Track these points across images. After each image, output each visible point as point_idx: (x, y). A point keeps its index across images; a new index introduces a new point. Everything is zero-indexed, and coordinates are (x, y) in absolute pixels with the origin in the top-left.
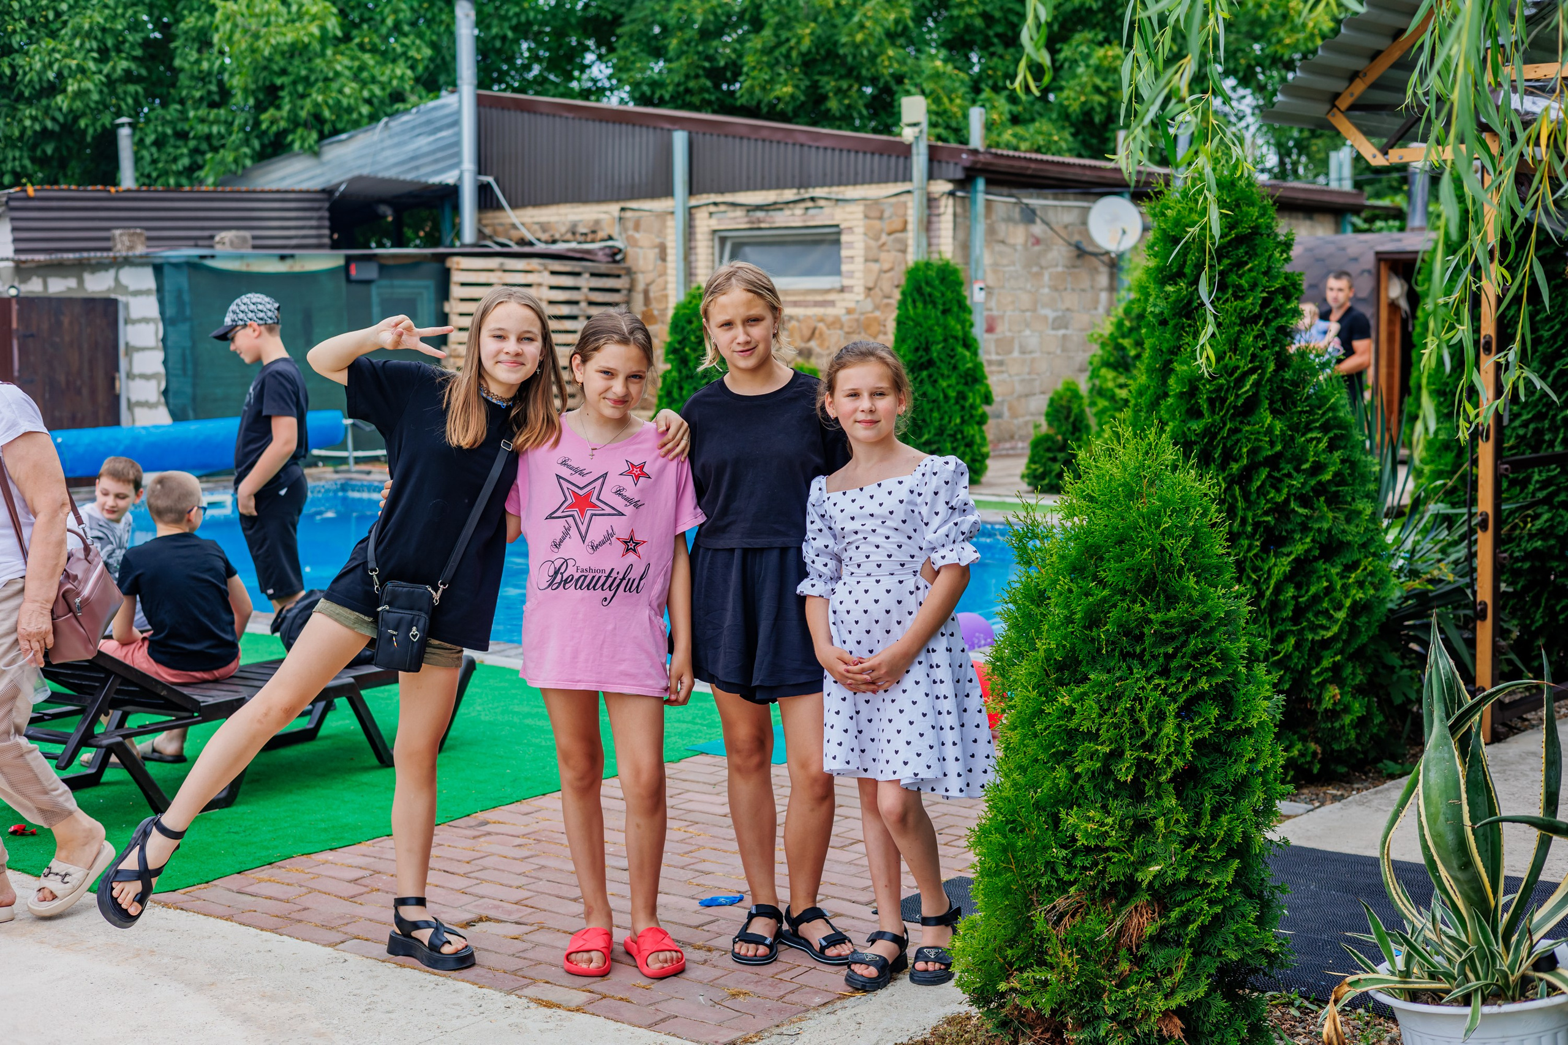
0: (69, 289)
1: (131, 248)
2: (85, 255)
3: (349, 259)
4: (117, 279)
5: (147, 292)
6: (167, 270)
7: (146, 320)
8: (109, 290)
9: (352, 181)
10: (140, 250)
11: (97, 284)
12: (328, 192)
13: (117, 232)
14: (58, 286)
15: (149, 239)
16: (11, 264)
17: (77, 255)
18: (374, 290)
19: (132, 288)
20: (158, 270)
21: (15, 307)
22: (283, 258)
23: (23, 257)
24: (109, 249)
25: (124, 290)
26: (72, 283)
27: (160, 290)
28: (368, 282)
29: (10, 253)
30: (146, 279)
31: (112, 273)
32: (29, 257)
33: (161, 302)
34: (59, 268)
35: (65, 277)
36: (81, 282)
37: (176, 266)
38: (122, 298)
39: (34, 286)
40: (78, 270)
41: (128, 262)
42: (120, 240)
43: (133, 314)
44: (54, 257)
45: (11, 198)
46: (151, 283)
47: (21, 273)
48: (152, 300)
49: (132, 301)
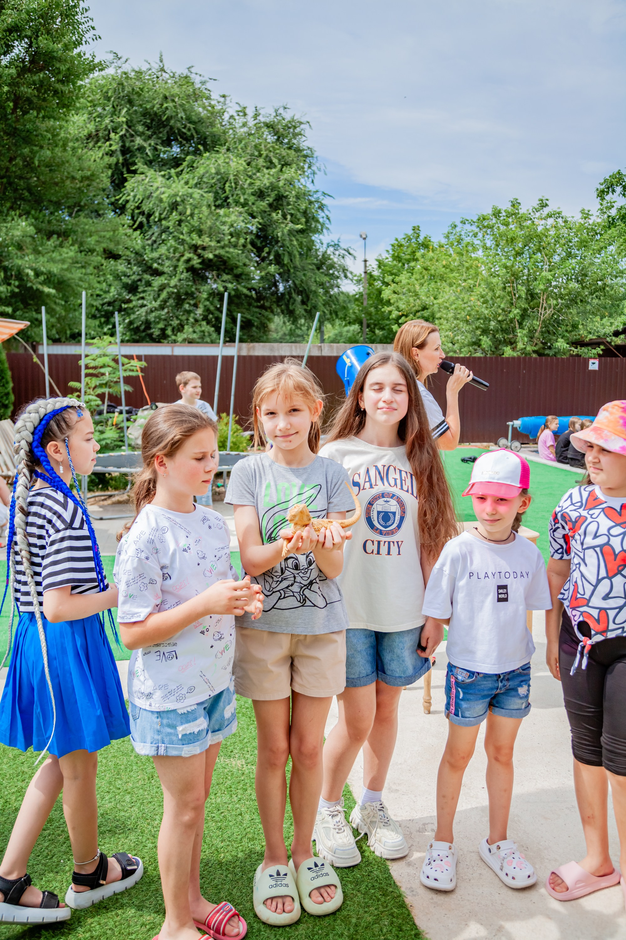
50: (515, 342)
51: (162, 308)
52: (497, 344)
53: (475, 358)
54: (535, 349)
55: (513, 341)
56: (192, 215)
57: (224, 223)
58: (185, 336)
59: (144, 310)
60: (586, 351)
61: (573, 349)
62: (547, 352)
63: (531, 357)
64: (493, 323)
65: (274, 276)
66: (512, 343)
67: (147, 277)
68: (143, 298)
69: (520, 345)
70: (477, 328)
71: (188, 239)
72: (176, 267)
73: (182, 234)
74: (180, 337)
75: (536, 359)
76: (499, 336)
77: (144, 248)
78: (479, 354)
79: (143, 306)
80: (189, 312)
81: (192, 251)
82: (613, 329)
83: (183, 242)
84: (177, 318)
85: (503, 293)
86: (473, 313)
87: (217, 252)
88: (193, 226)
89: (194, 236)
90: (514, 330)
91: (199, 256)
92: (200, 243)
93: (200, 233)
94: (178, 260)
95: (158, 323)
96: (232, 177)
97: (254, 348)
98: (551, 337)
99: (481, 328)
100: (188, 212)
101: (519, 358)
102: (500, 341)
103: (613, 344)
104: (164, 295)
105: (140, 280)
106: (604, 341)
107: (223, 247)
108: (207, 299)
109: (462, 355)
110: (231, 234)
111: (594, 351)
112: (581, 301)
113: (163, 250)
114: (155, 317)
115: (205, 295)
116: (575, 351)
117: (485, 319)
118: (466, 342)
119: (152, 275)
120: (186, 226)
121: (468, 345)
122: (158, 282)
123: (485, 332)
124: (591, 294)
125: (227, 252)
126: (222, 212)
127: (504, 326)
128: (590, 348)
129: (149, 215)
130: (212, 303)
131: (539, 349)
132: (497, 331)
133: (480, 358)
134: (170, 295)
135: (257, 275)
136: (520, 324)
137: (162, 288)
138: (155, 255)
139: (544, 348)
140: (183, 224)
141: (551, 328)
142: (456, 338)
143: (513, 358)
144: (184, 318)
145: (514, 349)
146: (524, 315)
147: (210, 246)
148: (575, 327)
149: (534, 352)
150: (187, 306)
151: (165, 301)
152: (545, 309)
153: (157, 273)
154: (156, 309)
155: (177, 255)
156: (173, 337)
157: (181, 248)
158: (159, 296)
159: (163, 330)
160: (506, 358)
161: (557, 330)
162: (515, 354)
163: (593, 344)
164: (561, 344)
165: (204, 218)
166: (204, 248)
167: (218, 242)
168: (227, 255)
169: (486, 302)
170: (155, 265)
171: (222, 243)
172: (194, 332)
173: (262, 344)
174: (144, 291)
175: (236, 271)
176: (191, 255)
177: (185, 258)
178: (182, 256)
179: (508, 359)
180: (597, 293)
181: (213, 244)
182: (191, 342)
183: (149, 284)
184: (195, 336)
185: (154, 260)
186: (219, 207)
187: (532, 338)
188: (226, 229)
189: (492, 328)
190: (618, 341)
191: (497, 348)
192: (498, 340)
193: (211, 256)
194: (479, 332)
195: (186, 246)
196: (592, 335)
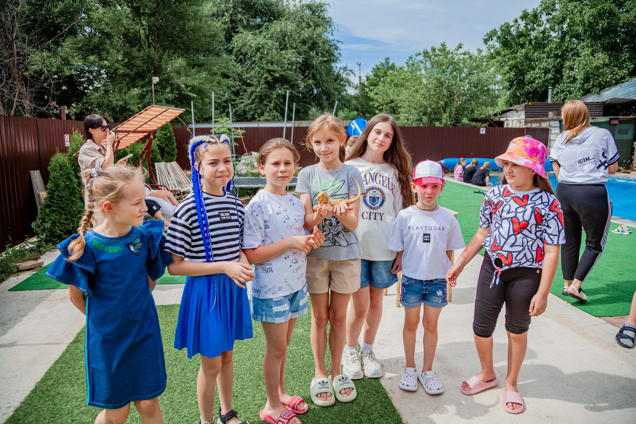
1: (553, 116)
2: (542, 118)
3: (610, 119)
4: (549, 124)
5: (557, 127)
8: (547, 126)
9: (611, 99)
10: (555, 117)
11: (544, 125)
12: (604, 103)
13: (550, 113)
14: (535, 125)
16: (524, 120)
17: (540, 118)
18: (616, 127)
19: (553, 126)
21: (525, 130)
22: (593, 119)
24: (548, 117)
25: (551, 126)
26: (538, 125)
28: (615, 125)
29: (524, 118)
30: (557, 124)
31: (548, 122)
32: (528, 119)
34: (535, 122)
36: (540, 124)
38: (550, 128)
39: (529, 125)
40: (540, 121)
41: (553, 120)
42: (551, 114)
43: (553, 132)
44: (535, 119)
45: (525, 105)
46: (559, 125)
47: (526, 123)
48: (558, 128)
49: (553, 129)
50: (441, 119)
51: (252, 103)
52: (431, 120)
54: (452, 123)
56: (267, 54)
57: (284, 58)
58: (265, 118)
59: (243, 104)
60: (479, 124)
61: (472, 123)
62: (458, 125)
63: (450, 128)
64: (429, 109)
65: (312, 86)
66: (439, 120)
67: (244, 87)
68: (242, 99)
69: (444, 121)
70: (421, 112)
71: (266, 67)
72: (259, 81)
73: (263, 64)
74: (262, 118)
75: (452, 128)
76: (433, 116)
77: (242, 72)
78: (421, 126)
79: (242, 103)
80: (266, 105)
82: (494, 112)
83: (263, 69)
84: (260, 109)
85: (435, 93)
86: (418, 104)
87: (281, 73)
88: (268, 60)
89: (269, 65)
90: (440, 113)
91: (272, 76)
92: (272, 68)
93: (272, 63)
94: (261, 78)
95: (250, 111)
96: (289, 34)
97: (301, 123)
98: (460, 116)
99: (423, 112)
100: (266, 52)
101: (443, 127)
102: (433, 119)
103: (494, 120)
104: (253, 96)
105: (241, 89)
106: (489, 119)
107: (284, 71)
108: (276, 98)
110: (288, 64)
112: (476, 97)
113: (252, 73)
114: (249, 108)
115: (275, 96)
116: (474, 124)
117: (425, 106)
118: (415, 119)
119: (247, 86)
120: (265, 60)
121: (416, 121)
122: (250, 90)
123: (425, 114)
124: (482, 93)
125: (286, 73)
126: (283, 52)
127: (435, 111)
128: (481, 123)
129: (245, 55)
130: (278, 100)
131: (454, 123)
132: (431, 113)
133: (422, 127)
134: (256, 96)
135: (302, 85)
136: (444, 110)
137: (252, 93)
138: (248, 75)
139: (457, 123)
141: (460, 112)
142: (409, 117)
143: (440, 127)
144: (264, 108)
145: (440, 123)
146: (446, 105)
148: (473, 111)
149: (451, 124)
150: (265, 102)
151: (254, 100)
152: (457, 101)
153: (250, 85)
154: (249, 104)
155: (260, 75)
156: (259, 119)
157: (262, 71)
158: (251, 97)
159: (253, 115)
160: (436, 127)
161: (463, 113)
162: (441, 126)
163: (483, 121)
164: (465, 121)
165: (274, 56)
166: (274, 71)
167: (282, 68)
168: (286, 75)
169: (425, 98)
170: (249, 81)
172: (270, 116)
173: (305, 121)
174: (243, 95)
175: (291, 83)
176: (267, 75)
177: (264, 77)
178: (263, 75)
179: (438, 127)
180: (484, 93)
181: (279, 69)
182: (267, 121)
183: (245, 91)
184: (270, 118)
185: (248, 78)
186: (282, 49)
187: (450, 117)
188: (286, 61)
189: (428, 112)
190: (496, 119)
191: (431, 122)
192: (431, 118)
193: (278, 75)
194: (421, 114)
195: (265, 71)
196: (481, 116)
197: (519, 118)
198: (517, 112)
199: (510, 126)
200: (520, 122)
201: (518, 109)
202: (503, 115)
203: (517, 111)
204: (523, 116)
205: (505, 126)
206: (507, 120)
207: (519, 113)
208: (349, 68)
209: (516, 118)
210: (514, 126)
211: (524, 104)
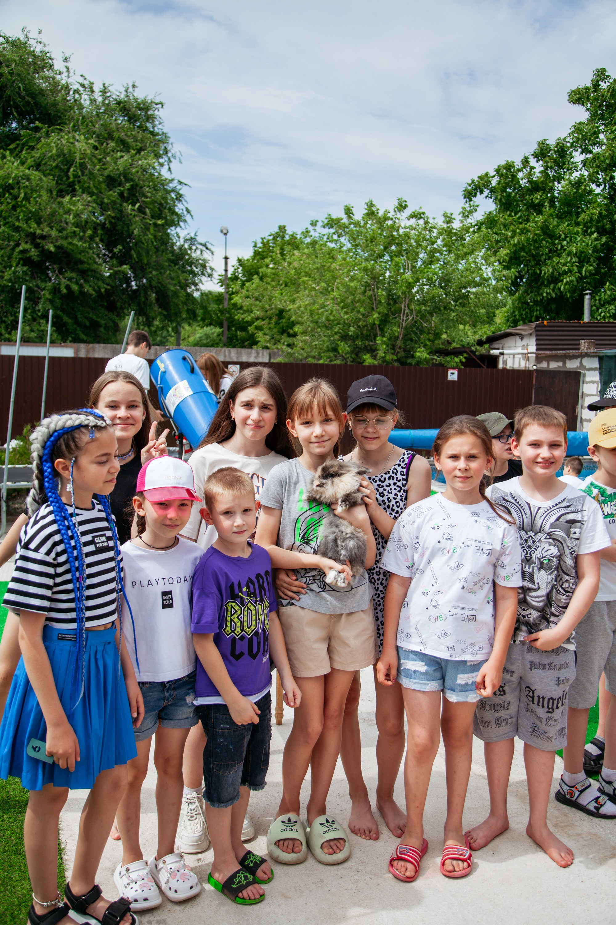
0: (559, 366)
1: (588, 349)
2: (568, 351)
4: (581, 363)
5: (594, 369)
6: (605, 359)
7: (593, 382)
8: (577, 368)
10: (593, 349)
11: (572, 365)
13: (583, 341)
14: (554, 365)
15: (597, 344)
16: (534, 355)
17: (564, 352)
19: (587, 367)
20: (601, 359)
21: (535, 374)
23: (540, 352)
24: (578, 349)
25: (584, 368)
26: (560, 364)
27: (600, 368)
29: (534, 351)
30: (595, 363)
31: (579, 360)
32: (543, 352)
33: (601, 374)
34: (555, 358)
35: (557, 361)
36: (564, 364)
37: (609, 357)
38: (583, 372)
39: (544, 365)
40: (564, 358)
41: (587, 355)
42: (584, 345)
43: (587, 379)
44: (554, 352)
45: (537, 326)
46: (597, 365)
47: (539, 359)
48: (597, 373)
49: (587, 373)
50: (376, 350)
52: (357, 352)
53: (335, 365)
54: (397, 357)
55: (374, 348)
56: (28, 199)
57: (68, 212)
60: (448, 359)
61: (435, 357)
62: (409, 361)
63: (393, 367)
64: (352, 329)
66: (373, 351)
69: (381, 354)
70: (336, 333)
71: (25, 226)
72: (10, 257)
73: (18, 219)
74: (14, 336)
75: (397, 367)
76: (359, 343)
78: (338, 362)
81: (29, 240)
82: (477, 337)
83: (18, 229)
85: (364, 298)
86: (332, 318)
87: (59, 243)
88: (31, 212)
89: (34, 225)
90: (375, 336)
91: (37, 246)
92: (38, 232)
93: (39, 220)
94: (13, 249)
96: (77, 160)
97: (93, 349)
98: (413, 344)
99: (340, 333)
101: (380, 366)
102: (360, 348)
103: (477, 353)
106: (467, 350)
107: (66, 238)
109: (321, 362)
110: (76, 225)
111: (457, 360)
112: (445, 308)
116: (437, 359)
117: (345, 323)
118: (325, 348)
120: (22, 211)
121: (327, 351)
123: (345, 337)
124: (455, 301)
125: (70, 243)
126: (66, 199)
127: (365, 332)
128: (453, 356)
131: (402, 357)
132: (357, 337)
133: (340, 365)
135: (106, 272)
136: (382, 330)
139: (406, 357)
140: (19, 210)
141: (413, 336)
142: (314, 343)
143: (374, 366)
145: (374, 357)
146: (385, 321)
147: (49, 236)
148: (438, 334)
149: (396, 360)
152: (407, 316)
155: (12, 243)
156: (6, 336)
157: (16, 235)
160: (368, 366)
161: (419, 338)
162: (376, 363)
163: (456, 353)
164: (422, 353)
165: (43, 204)
166: (43, 237)
167: (61, 231)
168: (70, 247)
169: (345, 307)
171: (65, 233)
172: (32, 331)
173: (102, 345)
175: (80, 266)
176: (27, 246)
177: (21, 248)
178: (18, 245)
180: (460, 301)
181: (54, 233)
184: (33, 335)
186: (61, 193)
187: (393, 347)
188: (71, 218)
189: (350, 333)
190: (482, 350)
191: (357, 355)
192: (357, 347)
193: (52, 249)
194: (336, 337)
195: (22, 234)
196: (454, 345)
197: (525, 351)
198: (522, 339)
199: (509, 366)
200: (528, 359)
201: (523, 333)
202: (495, 345)
203: (522, 337)
204: (532, 348)
205: (500, 366)
206: (502, 354)
207: (525, 342)
208: (200, 239)
209: (520, 350)
210: (516, 366)
211: (533, 325)
